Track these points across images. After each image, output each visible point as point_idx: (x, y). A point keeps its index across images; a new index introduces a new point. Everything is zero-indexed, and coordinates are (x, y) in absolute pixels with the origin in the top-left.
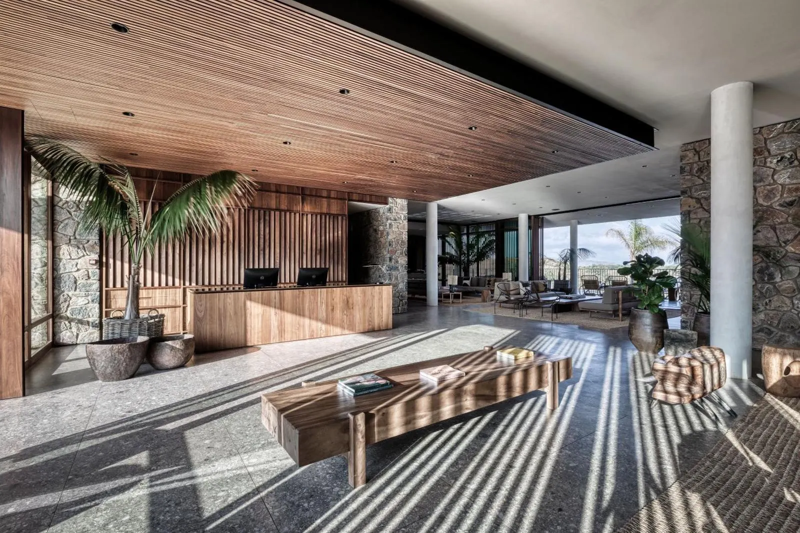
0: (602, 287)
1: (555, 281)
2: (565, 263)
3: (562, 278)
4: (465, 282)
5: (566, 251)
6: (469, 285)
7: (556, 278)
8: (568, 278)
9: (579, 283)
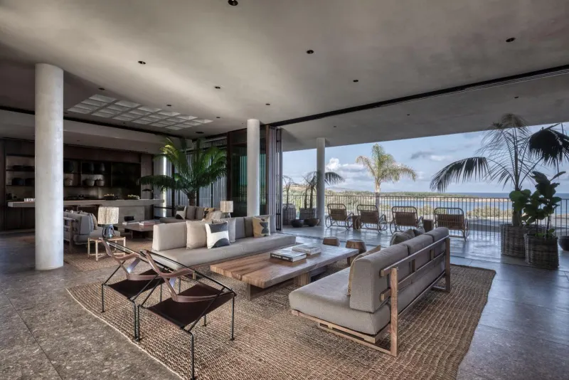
0: (350, 218)
1: (301, 210)
2: (312, 188)
3: (308, 207)
4: (178, 213)
5: (312, 176)
6: (184, 217)
7: (302, 206)
8: (315, 206)
9: (326, 212)
